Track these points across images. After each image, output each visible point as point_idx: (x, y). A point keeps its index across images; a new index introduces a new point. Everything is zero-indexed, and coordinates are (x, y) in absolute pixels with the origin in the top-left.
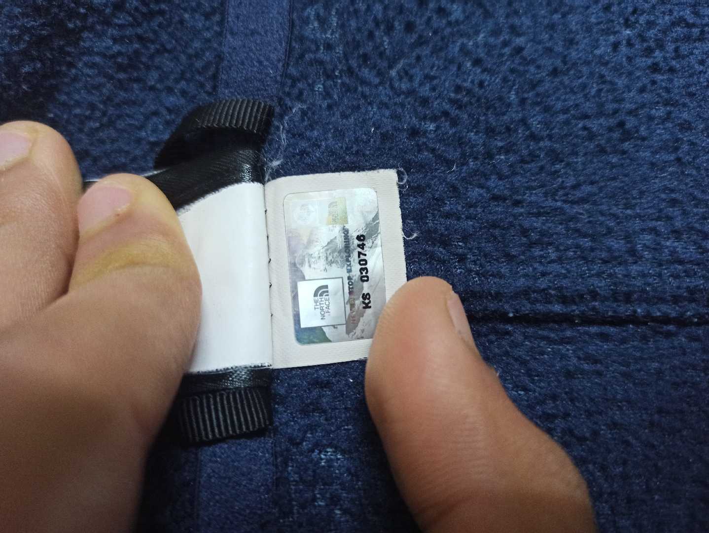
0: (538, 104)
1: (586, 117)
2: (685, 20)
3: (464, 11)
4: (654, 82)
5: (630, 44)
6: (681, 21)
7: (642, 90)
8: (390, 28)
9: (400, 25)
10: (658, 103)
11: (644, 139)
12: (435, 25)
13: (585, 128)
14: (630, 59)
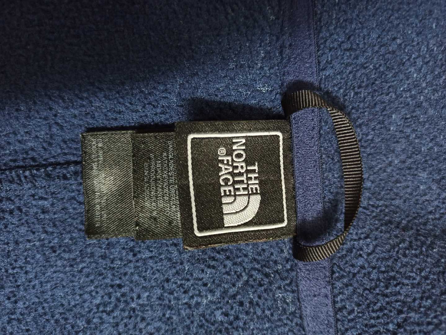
0: (174, 263)
1: (151, 258)
2: (107, 314)
3: (215, 316)
4: (120, 278)
5: (132, 299)
6: (108, 314)
7: (125, 274)
8: (251, 303)
9: (246, 305)
10: (118, 268)
11: (124, 248)
12: (228, 306)
13: (152, 251)
14: (132, 290)
